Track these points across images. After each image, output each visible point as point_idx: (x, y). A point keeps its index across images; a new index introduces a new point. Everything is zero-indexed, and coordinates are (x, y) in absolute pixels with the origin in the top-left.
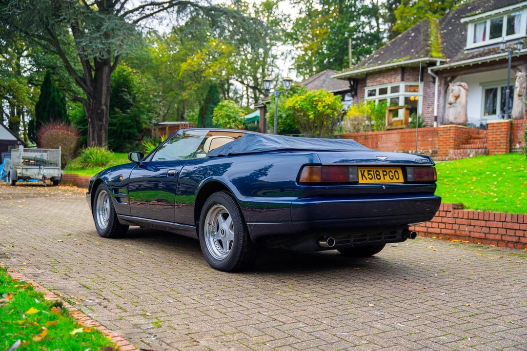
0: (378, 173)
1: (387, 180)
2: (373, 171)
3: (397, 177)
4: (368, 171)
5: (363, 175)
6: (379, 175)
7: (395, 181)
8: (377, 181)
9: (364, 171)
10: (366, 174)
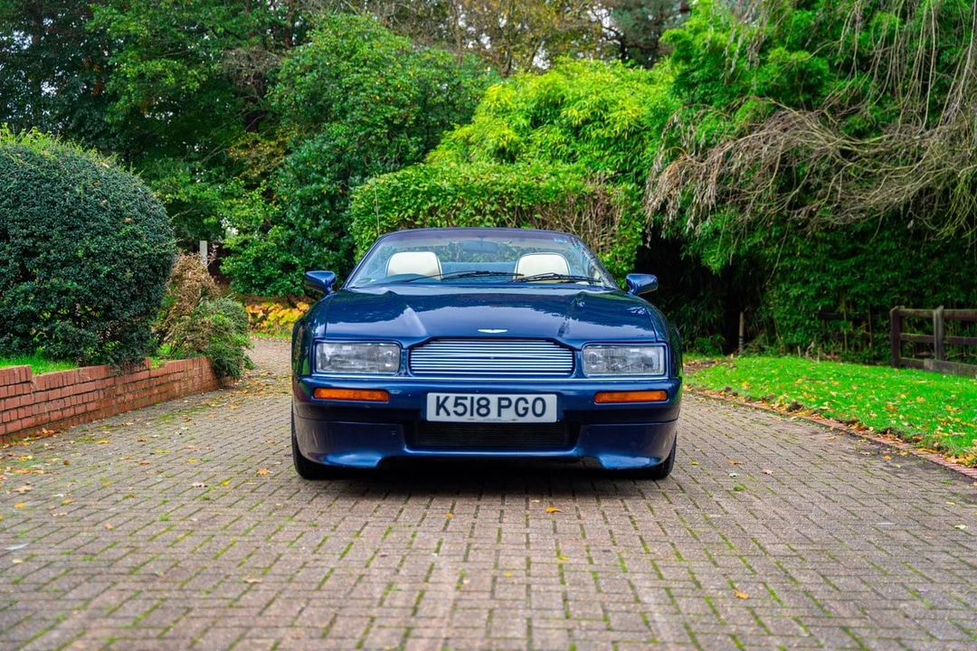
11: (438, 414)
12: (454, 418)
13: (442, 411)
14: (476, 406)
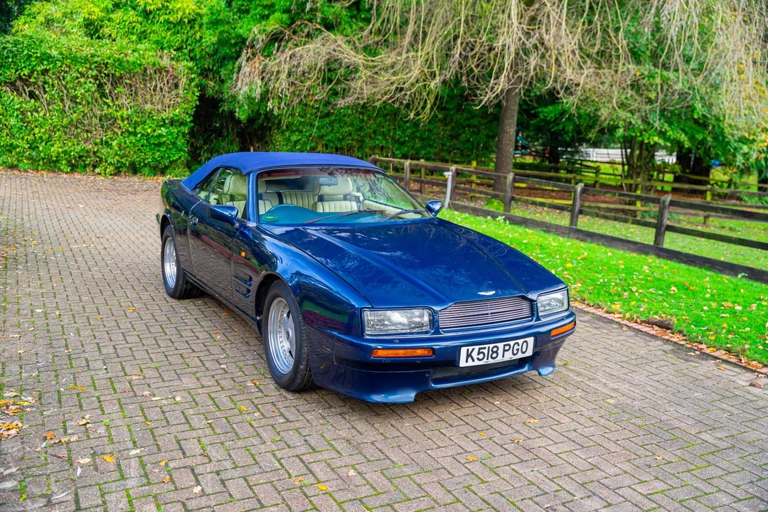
11: (467, 361)
12: (477, 363)
13: (470, 359)
14: (490, 352)
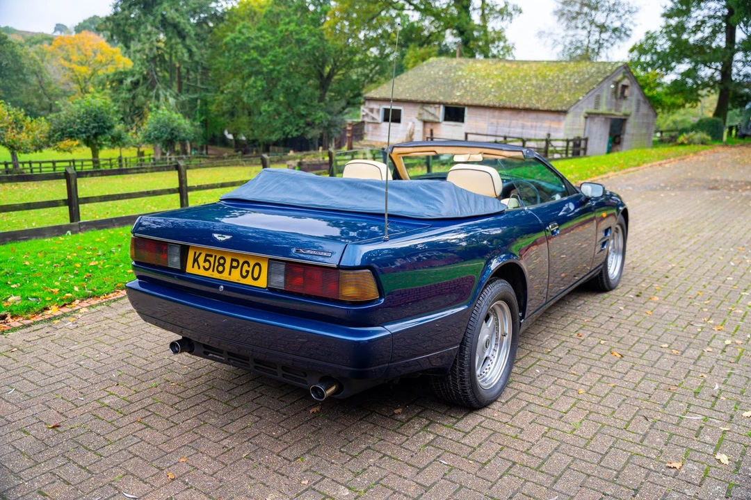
0: (222, 261)
1: (235, 276)
2: (216, 256)
3: (256, 276)
4: (207, 255)
5: (195, 260)
6: (223, 265)
7: (249, 281)
8: (216, 275)
9: (200, 254)
10: (201, 259)
